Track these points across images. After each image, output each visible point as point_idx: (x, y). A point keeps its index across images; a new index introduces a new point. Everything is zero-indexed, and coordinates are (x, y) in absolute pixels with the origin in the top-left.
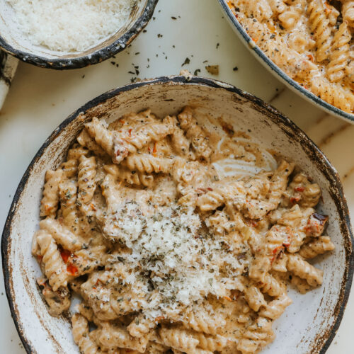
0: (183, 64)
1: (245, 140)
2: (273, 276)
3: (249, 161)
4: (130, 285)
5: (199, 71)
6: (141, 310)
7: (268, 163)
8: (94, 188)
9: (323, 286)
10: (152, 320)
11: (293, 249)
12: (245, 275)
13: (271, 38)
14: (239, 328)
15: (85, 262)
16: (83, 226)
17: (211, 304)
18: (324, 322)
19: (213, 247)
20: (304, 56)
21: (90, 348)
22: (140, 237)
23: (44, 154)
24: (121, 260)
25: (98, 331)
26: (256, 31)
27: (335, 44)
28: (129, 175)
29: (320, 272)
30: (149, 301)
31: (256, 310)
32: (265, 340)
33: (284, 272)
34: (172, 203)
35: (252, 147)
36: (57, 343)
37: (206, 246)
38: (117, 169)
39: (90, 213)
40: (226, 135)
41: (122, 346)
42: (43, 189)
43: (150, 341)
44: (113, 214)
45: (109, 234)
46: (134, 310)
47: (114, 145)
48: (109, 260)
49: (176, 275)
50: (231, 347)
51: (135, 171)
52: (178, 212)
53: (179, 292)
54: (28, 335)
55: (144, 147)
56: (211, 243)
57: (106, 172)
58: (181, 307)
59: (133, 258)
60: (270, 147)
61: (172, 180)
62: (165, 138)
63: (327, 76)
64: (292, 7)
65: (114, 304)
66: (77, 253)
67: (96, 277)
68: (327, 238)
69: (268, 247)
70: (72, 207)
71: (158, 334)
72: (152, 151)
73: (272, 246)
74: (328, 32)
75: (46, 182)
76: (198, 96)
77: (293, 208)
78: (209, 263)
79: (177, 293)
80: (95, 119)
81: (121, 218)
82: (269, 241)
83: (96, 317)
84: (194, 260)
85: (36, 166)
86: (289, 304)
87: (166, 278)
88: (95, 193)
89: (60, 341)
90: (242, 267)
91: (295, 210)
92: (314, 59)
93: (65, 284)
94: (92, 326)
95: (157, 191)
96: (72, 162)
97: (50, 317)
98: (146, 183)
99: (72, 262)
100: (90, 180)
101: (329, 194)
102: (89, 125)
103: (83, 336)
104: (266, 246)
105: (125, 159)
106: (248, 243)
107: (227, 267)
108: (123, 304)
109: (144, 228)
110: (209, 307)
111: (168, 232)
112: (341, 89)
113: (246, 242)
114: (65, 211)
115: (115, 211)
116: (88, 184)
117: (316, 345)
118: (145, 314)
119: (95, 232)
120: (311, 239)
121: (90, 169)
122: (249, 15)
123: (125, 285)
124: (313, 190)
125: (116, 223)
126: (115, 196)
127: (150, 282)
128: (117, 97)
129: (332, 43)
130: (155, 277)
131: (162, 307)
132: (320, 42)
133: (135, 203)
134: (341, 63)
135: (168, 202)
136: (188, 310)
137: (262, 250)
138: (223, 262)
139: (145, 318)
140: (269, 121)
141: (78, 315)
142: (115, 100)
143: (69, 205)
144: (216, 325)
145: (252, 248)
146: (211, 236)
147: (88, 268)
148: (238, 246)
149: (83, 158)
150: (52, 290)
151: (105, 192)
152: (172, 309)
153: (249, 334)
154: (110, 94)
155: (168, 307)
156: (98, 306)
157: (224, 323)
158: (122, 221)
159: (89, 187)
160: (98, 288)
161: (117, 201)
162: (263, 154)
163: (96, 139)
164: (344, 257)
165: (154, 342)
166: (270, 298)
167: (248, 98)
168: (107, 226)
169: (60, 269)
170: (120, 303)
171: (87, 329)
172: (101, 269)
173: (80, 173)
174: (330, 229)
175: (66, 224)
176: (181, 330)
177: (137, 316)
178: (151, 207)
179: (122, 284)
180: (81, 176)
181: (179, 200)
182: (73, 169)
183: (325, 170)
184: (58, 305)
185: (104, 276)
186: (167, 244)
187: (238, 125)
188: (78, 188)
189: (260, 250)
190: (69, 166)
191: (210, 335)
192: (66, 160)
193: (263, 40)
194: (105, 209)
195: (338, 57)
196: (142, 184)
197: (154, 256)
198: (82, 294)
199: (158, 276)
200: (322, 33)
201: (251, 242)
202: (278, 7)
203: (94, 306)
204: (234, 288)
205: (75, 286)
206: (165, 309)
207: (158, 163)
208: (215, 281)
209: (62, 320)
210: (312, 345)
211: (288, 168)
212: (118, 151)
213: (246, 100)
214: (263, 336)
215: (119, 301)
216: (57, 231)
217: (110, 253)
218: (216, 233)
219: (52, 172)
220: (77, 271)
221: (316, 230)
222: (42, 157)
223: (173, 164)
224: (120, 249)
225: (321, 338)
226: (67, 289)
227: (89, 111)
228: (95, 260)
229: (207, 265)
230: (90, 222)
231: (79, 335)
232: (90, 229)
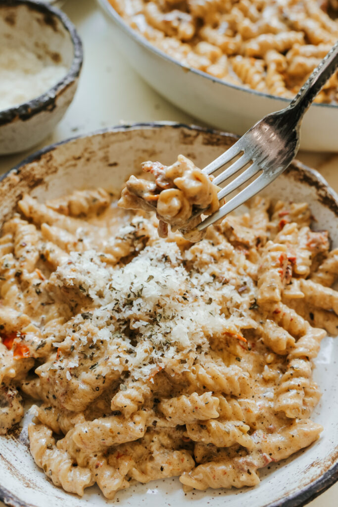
4: (104, 342)
8: (36, 254)
11: (301, 269)
12: (254, 306)
21: (60, 462)
24: (86, 316)
33: (303, 301)
36: (8, 462)
39: (37, 281)
66: (25, 329)
70: (12, 280)
73: (275, 254)
82: (269, 251)
87: (152, 319)
90: (247, 299)
99: (19, 341)
100: (29, 244)
103: (48, 449)
104: (268, 256)
107: (229, 303)
108: (99, 368)
116: (27, 248)
118: (133, 374)
119: (46, 307)
120: (318, 258)
121: (28, 234)
130: (136, 322)
139: (134, 380)
143: (9, 277)
144: (236, 374)
145: (250, 276)
146: (198, 271)
151: (52, 255)
156: (63, 379)
159: (28, 251)
166: (296, 333)
170: (94, 370)
171: (53, 439)
176: (190, 394)
179: (92, 343)
189: (262, 266)
197: (129, 296)
199: (140, 320)
204: (245, 326)
209: (13, 442)
211: (263, 202)
215: (92, 367)
220: (27, 350)
228: (51, 334)
229: (201, 296)
230: (39, 293)
231: (42, 447)
232: (39, 303)
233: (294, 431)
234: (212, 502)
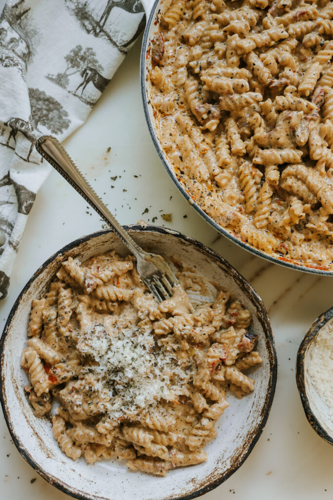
0: (143, 213)
1: (192, 274)
2: (214, 384)
3: (196, 291)
4: (98, 391)
5: (156, 218)
6: (106, 412)
7: (211, 293)
8: (71, 314)
9: (255, 392)
10: (115, 419)
11: (229, 362)
12: (191, 383)
13: (208, 195)
14: (187, 427)
15: (62, 373)
16: (62, 344)
17: (163, 407)
18: (254, 421)
19: (164, 362)
20: (235, 208)
21: (66, 443)
22: (107, 353)
23: (31, 287)
24: (91, 371)
25: (73, 429)
26: (196, 190)
27: (260, 199)
28: (98, 303)
29: (252, 381)
30: (113, 404)
31: (200, 411)
32: (207, 436)
33: (223, 381)
34: (133, 326)
35: (198, 280)
36: (40, 439)
37: (159, 360)
38: (89, 298)
39: (67, 334)
40: (177, 270)
41: (92, 441)
42: (30, 314)
43: (115, 437)
44: (85, 334)
45: (81, 351)
46: (101, 411)
47: (85, 279)
48: (82, 371)
49: (133, 384)
50: (181, 442)
51: (102, 299)
52: (137, 333)
53: (137, 397)
54: (17, 432)
55: (109, 280)
56: (163, 358)
57: (80, 301)
58: (138, 409)
59: (101, 369)
60: (212, 280)
61: (132, 307)
62: (126, 273)
63: (254, 224)
64: (225, 171)
65: (86, 407)
66: (56, 365)
67: (71, 385)
68: (257, 353)
69: (207, 361)
70: (53, 329)
71: (121, 432)
72: (116, 283)
73: (210, 360)
74: (254, 189)
75: (32, 308)
76: (153, 240)
77: (229, 329)
78: (160, 374)
79: (135, 398)
80: (70, 259)
81: (90, 338)
82: (208, 356)
83: (72, 418)
84: (148, 371)
85: (24, 296)
86: (227, 407)
87: (126, 386)
88: (71, 317)
89: (43, 438)
90: (188, 377)
91: (230, 331)
92: (243, 210)
93: (47, 390)
94: (69, 425)
95: (121, 316)
96: (53, 293)
97: (35, 418)
98: (112, 309)
99: (52, 373)
100: (67, 307)
101: (257, 318)
102: (65, 263)
103: (61, 433)
104: (206, 360)
105: (94, 290)
106: (193, 358)
107: (176, 377)
108: (92, 407)
109: (109, 346)
110: (162, 410)
111: (127, 349)
112: (265, 233)
113: (191, 358)
114: (47, 332)
115: (86, 332)
116: (66, 310)
117: (247, 440)
118: (110, 415)
119: (71, 349)
120: (243, 354)
121: (67, 299)
122: (192, 177)
123: (94, 392)
124: (245, 315)
125: (86, 342)
126: (86, 320)
127: (114, 389)
128: (88, 242)
129: (258, 198)
130: (118, 385)
131: (123, 409)
132: (248, 197)
133: (103, 326)
134: (264, 213)
135: (129, 325)
136: (144, 412)
137: (203, 363)
138: (172, 373)
139: (110, 418)
140: (209, 260)
141: (58, 416)
142: (87, 244)
143: (51, 327)
144: (167, 424)
145: (196, 361)
147: (65, 378)
148: (185, 361)
149: (62, 289)
150: (36, 396)
151: (79, 317)
152: (131, 411)
153: (195, 431)
154: (82, 239)
155: (128, 409)
156: (72, 408)
157: (174, 422)
158: (91, 340)
159: (66, 313)
160: (73, 394)
161: (89, 324)
162: (206, 285)
163: (71, 274)
164: (269, 368)
165: (118, 438)
166: (211, 402)
167: (191, 242)
168: (79, 344)
169: (43, 379)
170: (90, 406)
171: (65, 428)
172: (75, 378)
173: (59, 302)
174: (259, 346)
175: (48, 343)
176: (140, 428)
177: (104, 417)
178: (116, 329)
179: (91, 390)
180: (60, 304)
181: (139, 324)
182: (54, 298)
183: (252, 299)
184: (41, 408)
185: (77, 384)
186: (126, 359)
187: (186, 262)
188: (57, 313)
189: (201, 363)
190: (50, 296)
191: (163, 432)
192: (48, 292)
193: (201, 197)
194: (79, 330)
195: (262, 209)
196: (108, 309)
197: (116, 368)
198: (61, 399)
199: (120, 384)
200: (249, 190)
201: (195, 358)
202: (214, 170)
203: (69, 408)
204: (181, 394)
205: (55, 392)
206: (126, 411)
207: (121, 293)
208: (165, 388)
209: (44, 420)
210: (245, 440)
211: (224, 297)
212: (88, 284)
213: (189, 243)
214: (206, 433)
215: (89, 404)
216: (41, 348)
217: (83, 366)
218: (166, 351)
219: (37, 301)
220: (56, 380)
221: (247, 347)
222: (29, 290)
223: (133, 295)
224: (90, 363)
225: (251, 434)
226: (49, 395)
227: (66, 253)
228: (71, 371)
229: (159, 375)
230: (67, 341)
231: (58, 433)
232: (67, 346)
233: (190, 456)
234: (140, 476)
